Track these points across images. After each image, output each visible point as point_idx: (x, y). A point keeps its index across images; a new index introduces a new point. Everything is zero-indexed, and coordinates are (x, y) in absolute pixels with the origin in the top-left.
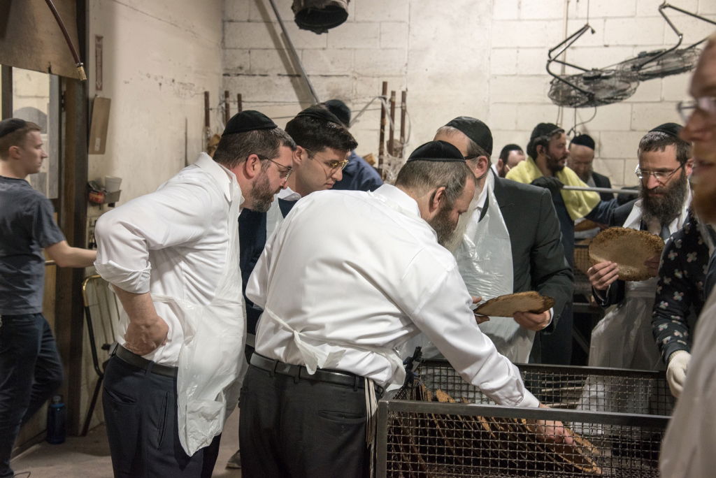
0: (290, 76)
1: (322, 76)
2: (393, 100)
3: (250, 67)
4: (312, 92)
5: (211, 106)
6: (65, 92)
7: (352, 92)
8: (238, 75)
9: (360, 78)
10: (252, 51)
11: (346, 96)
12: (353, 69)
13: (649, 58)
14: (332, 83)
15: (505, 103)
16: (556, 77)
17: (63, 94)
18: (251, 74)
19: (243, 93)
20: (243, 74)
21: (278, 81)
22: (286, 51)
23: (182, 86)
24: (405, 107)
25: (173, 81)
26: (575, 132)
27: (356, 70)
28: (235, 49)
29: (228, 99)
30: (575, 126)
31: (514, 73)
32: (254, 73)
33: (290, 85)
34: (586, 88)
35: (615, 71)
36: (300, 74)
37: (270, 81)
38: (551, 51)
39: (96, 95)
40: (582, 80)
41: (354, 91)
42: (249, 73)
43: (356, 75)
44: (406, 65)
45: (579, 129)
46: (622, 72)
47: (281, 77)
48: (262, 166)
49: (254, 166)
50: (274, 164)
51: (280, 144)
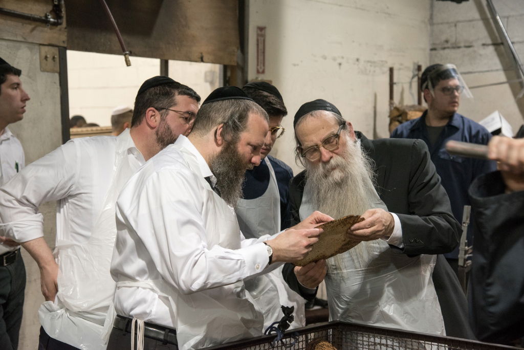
0: (496, 44)
3: (456, 39)
4: (515, 59)
6: (229, 78)
8: (444, 48)
10: (457, 24)
18: (456, 47)
20: (448, 48)
21: (482, 51)
22: (491, 21)
23: (369, 64)
25: (358, 60)
28: (442, 24)
32: (459, 45)
33: (495, 53)
36: (503, 42)
37: (475, 52)
39: (257, 78)
42: (454, 46)
47: (486, 47)
48: (161, 116)
49: (155, 118)
50: (173, 112)
51: (174, 94)
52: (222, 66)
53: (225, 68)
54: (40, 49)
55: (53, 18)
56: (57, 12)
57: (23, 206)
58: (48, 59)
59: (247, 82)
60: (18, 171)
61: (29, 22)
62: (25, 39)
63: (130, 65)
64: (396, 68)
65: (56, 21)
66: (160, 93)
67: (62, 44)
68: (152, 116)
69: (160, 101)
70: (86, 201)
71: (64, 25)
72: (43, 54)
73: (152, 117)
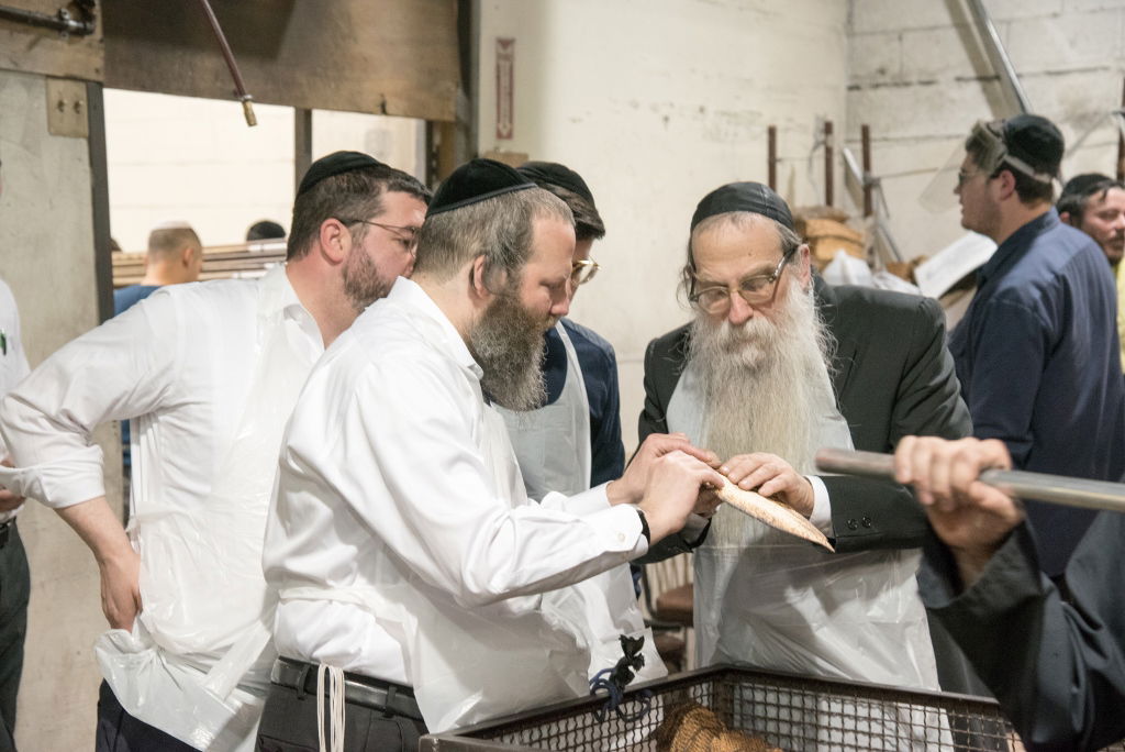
0: (981, 79)
1: (1050, 73)
3: (902, 66)
5: (779, 153)
6: (438, 148)
8: (876, 86)
10: (904, 35)
14: (1069, 86)
17: (434, 150)
18: (901, 83)
20: (885, 85)
21: (955, 92)
22: (975, 30)
23: (725, 119)
25: (702, 110)
28: (873, 33)
29: (830, 138)
32: (908, 79)
33: (982, 97)
36: (1002, 74)
37: (940, 93)
39: (497, 148)
42: (898, 81)
47: (963, 84)
48: (354, 236)
49: (339, 241)
50: (379, 229)
51: (380, 189)
52: (422, 123)
53: (430, 126)
54: (47, 87)
55: (75, 19)
56: (84, 6)
57: (60, 430)
58: (66, 108)
59: (476, 155)
60: (5, 352)
61: (26, 27)
62: (16, 64)
63: (255, 124)
64: (780, 125)
65: (81, 25)
66: (348, 188)
67: (93, 76)
68: (333, 236)
69: (351, 204)
70: (199, 420)
71: (98, 34)
72: (55, 99)
73: (335, 240)
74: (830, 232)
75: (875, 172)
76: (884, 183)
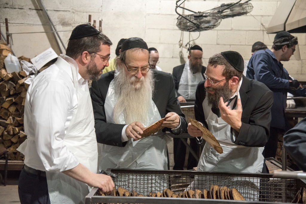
0: (36, 9)
1: (55, 10)
2: (95, 25)
3: (13, 3)
4: (49, 19)
7: (72, 20)
8: (5, 8)
9: (76, 13)
11: (69, 22)
12: (72, 8)
13: (226, 7)
14: (60, 14)
15: (154, 29)
16: (180, 15)
19: (8, 18)
20: (8, 8)
21: (29, 12)
24: (101, 29)
26: (190, 45)
27: (75, 9)
30: (190, 41)
31: (159, 13)
32: (15, 7)
33: (36, 15)
34: (195, 22)
35: (210, 13)
36: (42, 9)
37: (25, 12)
38: (177, 2)
40: (193, 17)
41: (73, 20)
42: (12, 7)
43: (74, 11)
44: (102, 6)
45: (191, 43)
46: (213, 14)
47: (31, 10)
74: (4, 48)
75: (10, 32)
76: (13, 35)
